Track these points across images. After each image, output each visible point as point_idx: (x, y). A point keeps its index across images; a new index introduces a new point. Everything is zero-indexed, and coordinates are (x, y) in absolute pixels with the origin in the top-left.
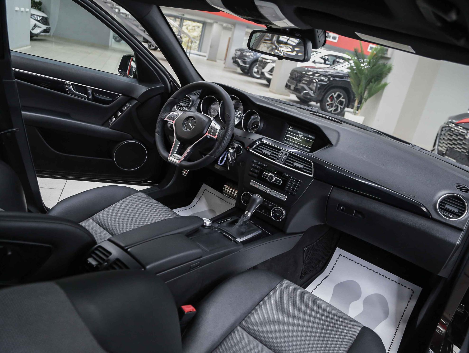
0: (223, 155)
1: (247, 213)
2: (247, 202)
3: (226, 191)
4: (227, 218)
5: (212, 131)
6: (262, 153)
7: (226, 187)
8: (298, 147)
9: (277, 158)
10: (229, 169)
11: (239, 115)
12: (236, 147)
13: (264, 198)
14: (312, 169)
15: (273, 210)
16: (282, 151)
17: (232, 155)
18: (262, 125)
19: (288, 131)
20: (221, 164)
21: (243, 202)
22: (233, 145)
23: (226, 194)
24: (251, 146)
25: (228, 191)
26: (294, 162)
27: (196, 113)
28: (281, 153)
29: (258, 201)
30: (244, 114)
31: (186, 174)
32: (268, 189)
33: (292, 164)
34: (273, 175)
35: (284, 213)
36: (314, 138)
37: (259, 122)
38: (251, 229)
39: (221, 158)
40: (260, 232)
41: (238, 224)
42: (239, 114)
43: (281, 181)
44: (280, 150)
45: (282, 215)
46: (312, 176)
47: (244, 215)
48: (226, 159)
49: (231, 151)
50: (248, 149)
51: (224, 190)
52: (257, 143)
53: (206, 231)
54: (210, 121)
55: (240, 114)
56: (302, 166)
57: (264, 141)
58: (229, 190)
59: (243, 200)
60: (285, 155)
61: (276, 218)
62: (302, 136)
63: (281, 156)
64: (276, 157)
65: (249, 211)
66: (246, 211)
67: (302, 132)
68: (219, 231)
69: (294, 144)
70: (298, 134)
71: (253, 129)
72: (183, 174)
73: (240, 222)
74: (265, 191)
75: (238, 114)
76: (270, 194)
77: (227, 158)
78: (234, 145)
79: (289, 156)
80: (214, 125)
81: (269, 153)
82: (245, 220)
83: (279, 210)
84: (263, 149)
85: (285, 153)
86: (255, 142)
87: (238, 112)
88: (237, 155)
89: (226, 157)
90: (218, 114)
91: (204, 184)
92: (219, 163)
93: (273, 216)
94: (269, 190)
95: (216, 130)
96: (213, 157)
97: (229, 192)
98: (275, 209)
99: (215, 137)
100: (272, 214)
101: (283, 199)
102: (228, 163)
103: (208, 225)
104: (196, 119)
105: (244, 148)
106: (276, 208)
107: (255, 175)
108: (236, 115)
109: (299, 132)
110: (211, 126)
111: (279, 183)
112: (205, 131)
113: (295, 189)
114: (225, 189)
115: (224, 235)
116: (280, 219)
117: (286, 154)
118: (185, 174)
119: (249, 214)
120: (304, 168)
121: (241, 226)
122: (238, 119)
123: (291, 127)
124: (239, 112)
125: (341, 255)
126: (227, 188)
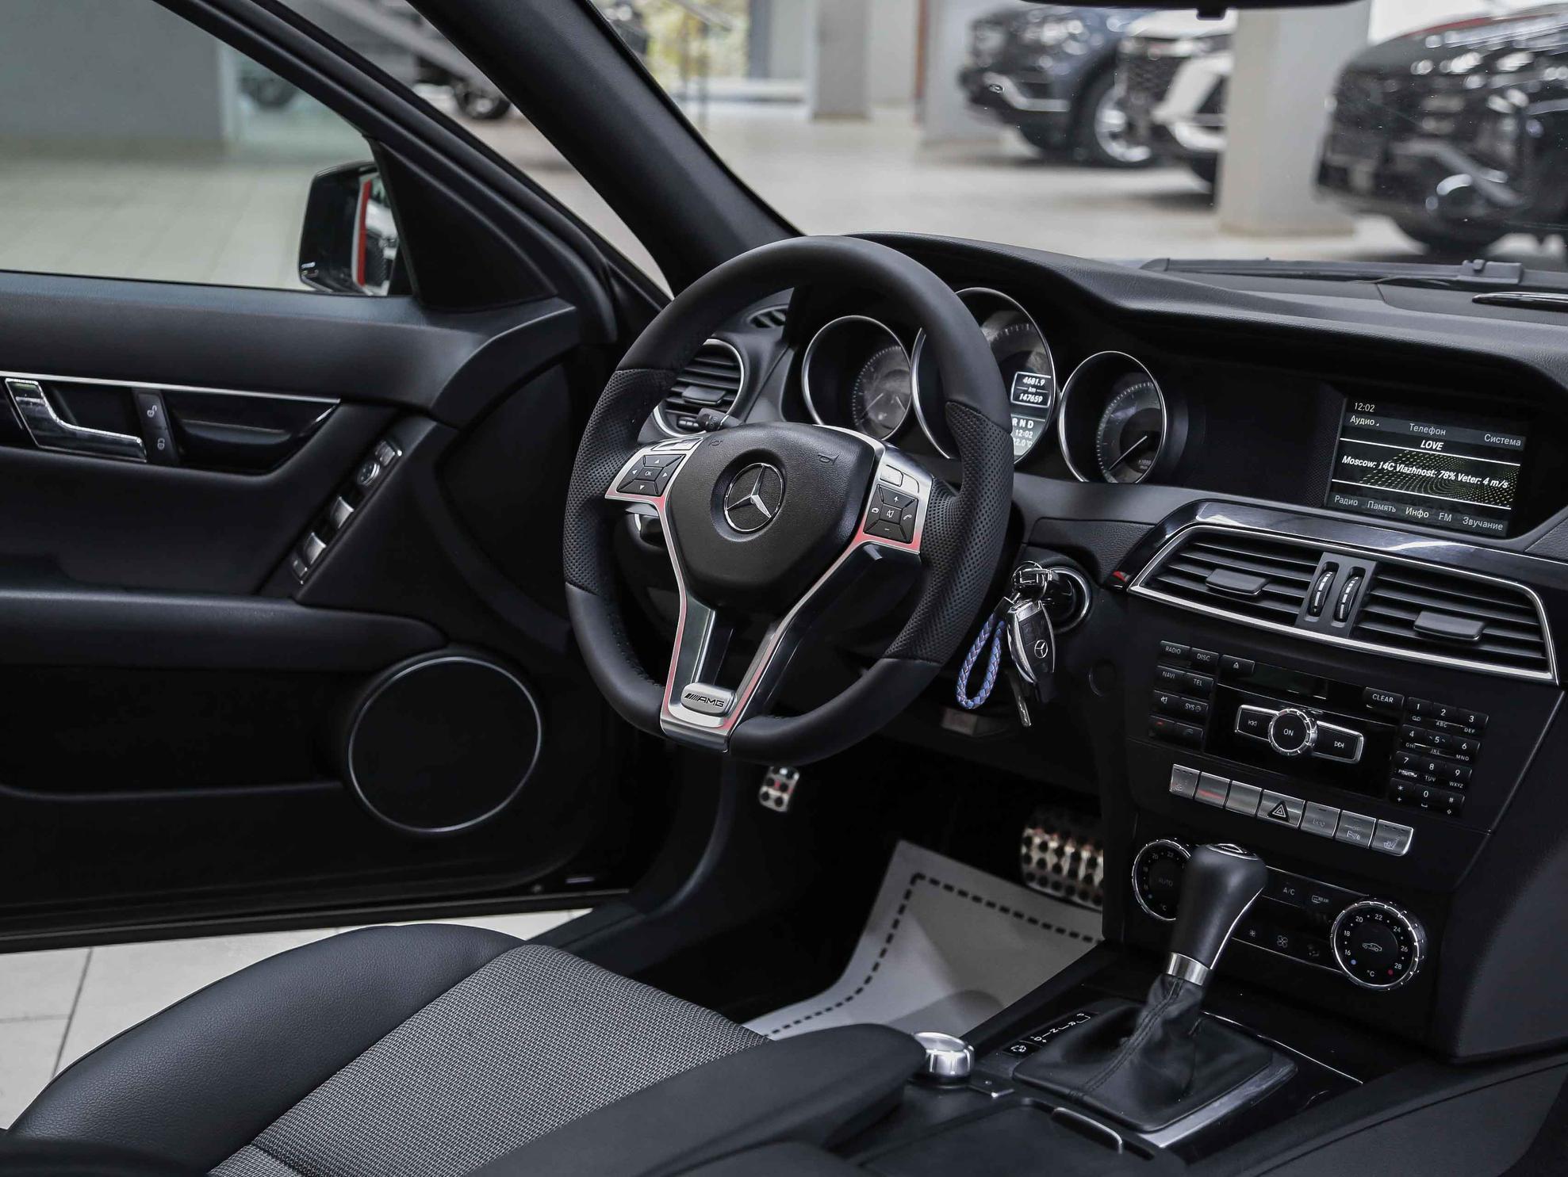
0: (980, 643)
1: (1183, 967)
2: (1167, 900)
3: (1042, 863)
4: (1065, 1016)
5: (890, 514)
6: (1211, 589)
7: (1037, 841)
8: (1426, 515)
9: (1305, 604)
10: (1027, 720)
11: (1036, 394)
12: (1050, 583)
13: (1267, 856)
14: (1538, 630)
15: (1343, 926)
16: (1326, 558)
17: (1029, 636)
18: (1183, 429)
19: (1349, 431)
20: (978, 701)
21: (1145, 907)
22: (1026, 576)
23: (1043, 882)
24: (1133, 563)
25: (1051, 860)
26: (1417, 609)
27: (783, 428)
28: (1324, 572)
29: (1235, 880)
30: (1061, 384)
31: (786, 797)
32: (1283, 803)
33: (1408, 625)
34: (1299, 713)
35: (1417, 935)
36: (1517, 443)
37: (1161, 411)
38: (1228, 1058)
39: (968, 667)
40: (1283, 1071)
41: (1138, 1039)
42: (1034, 390)
43: (1357, 737)
44: (1315, 554)
45: (1404, 949)
46: (1547, 676)
47: (1163, 983)
48: (1001, 665)
49: (1022, 612)
50: (1120, 581)
51: (1028, 858)
52: (1167, 537)
53: (946, 1107)
54: (869, 460)
55: (1041, 390)
56: (1470, 629)
57: (1210, 519)
58: (1059, 852)
59: (1144, 894)
60: (1350, 578)
61: (1372, 974)
62: (1440, 444)
63: (1329, 588)
64: (1297, 602)
65: (1190, 950)
66: (1175, 956)
67: (1439, 424)
68: (1027, 1101)
69: (1402, 506)
70: (1415, 440)
71: (1131, 461)
72: (770, 804)
73: (1149, 1023)
74: (1270, 815)
75: (1026, 392)
76: (1305, 826)
77: (1008, 661)
78: (1032, 576)
79: (1375, 583)
80: (895, 477)
81: (1251, 585)
82: (1174, 1010)
83: (1379, 917)
84: (1212, 567)
85: (1346, 564)
86: (1155, 534)
87: (1025, 380)
88: (1065, 629)
89: (996, 651)
90: (912, 409)
91: (903, 847)
92: (962, 698)
93: (1346, 960)
94: (1295, 805)
95: (911, 503)
96: (918, 662)
97: (1057, 868)
98: (1350, 917)
99: (914, 548)
100: (1341, 949)
101: (1388, 846)
102: (1015, 688)
103: (953, 1073)
104: (784, 459)
105: (1092, 582)
106: (1361, 911)
107: (1190, 729)
108: (1017, 398)
109: (1415, 428)
110: (879, 488)
111: (1349, 751)
112: (848, 523)
113: (1458, 772)
114: (1036, 855)
115: (1061, 1117)
116: (1399, 974)
117: (1358, 572)
118: (779, 801)
119: (1197, 973)
120: (1486, 638)
121: (1154, 1050)
122: (1031, 424)
123: (1359, 406)
124: (1032, 381)
126: (1044, 847)
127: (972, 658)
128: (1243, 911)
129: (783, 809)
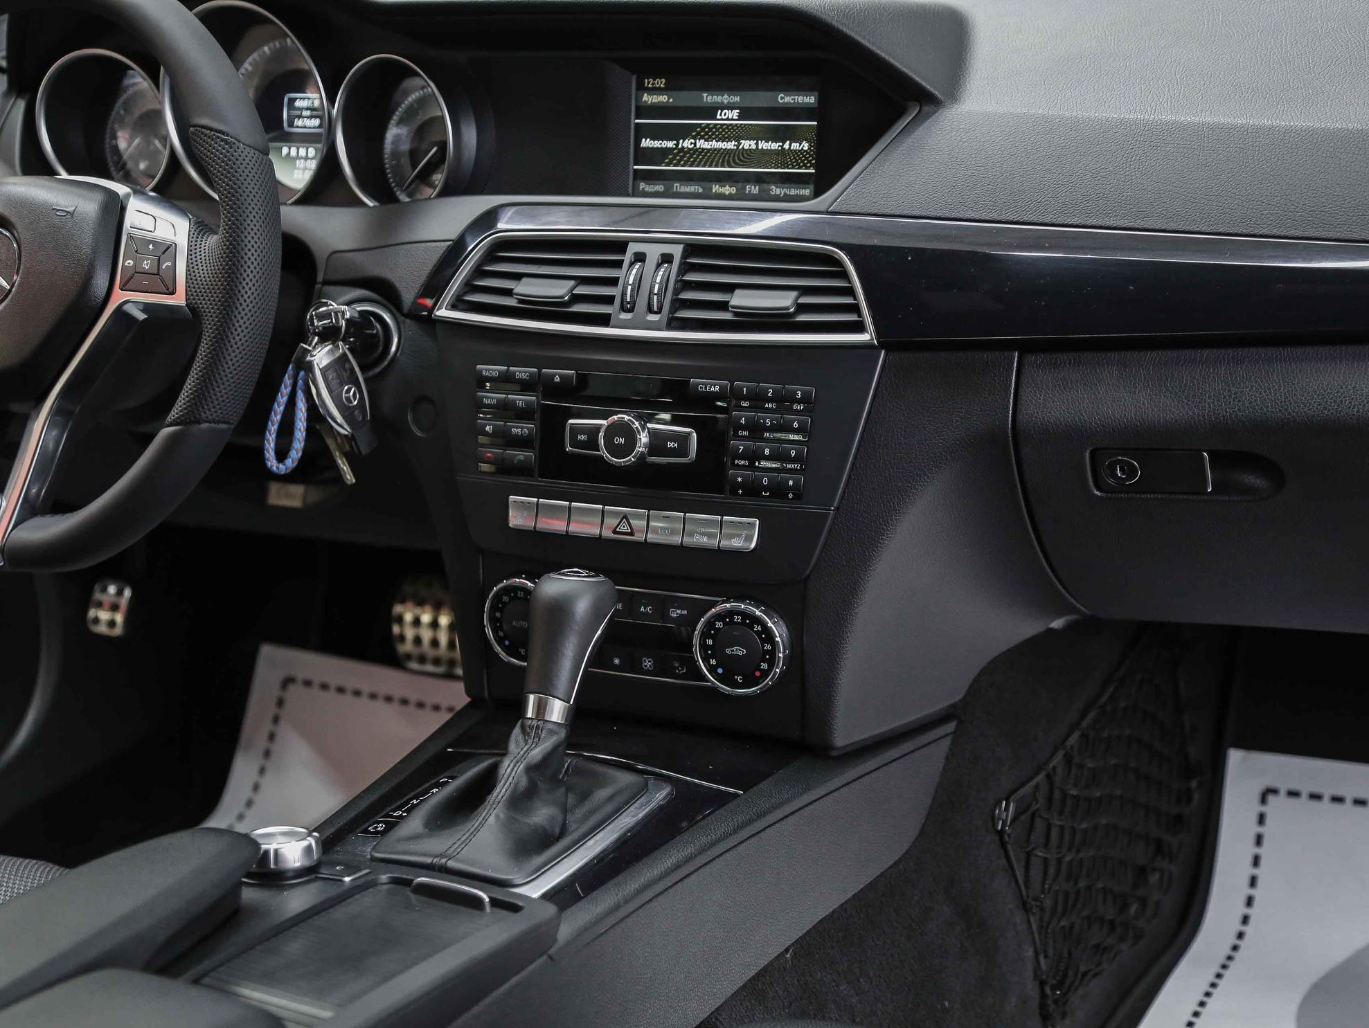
0: (282, 399)
1: (541, 708)
2: (518, 643)
3: (418, 641)
4: (427, 785)
5: (146, 265)
6: (521, 301)
7: (408, 617)
8: (733, 190)
9: (617, 301)
10: (350, 477)
11: (311, 117)
12: (347, 321)
13: (615, 575)
14: (850, 292)
15: (704, 635)
16: (633, 248)
17: (334, 383)
18: (470, 136)
19: (643, 111)
20: (291, 462)
21: (503, 655)
22: (321, 317)
23: (422, 659)
24: (434, 286)
25: (426, 635)
26: (730, 288)
27: (15, 184)
28: (632, 264)
29: (582, 607)
30: (332, 100)
31: (119, 618)
32: (625, 517)
33: (723, 306)
34: (627, 418)
35: (779, 631)
36: (810, 100)
37: (443, 117)
38: (601, 794)
39: (273, 428)
40: (660, 795)
41: (502, 791)
42: (308, 113)
43: (689, 434)
44: (621, 246)
45: (768, 647)
46: (864, 337)
47: (523, 728)
48: (309, 420)
49: (321, 357)
50: (424, 307)
51: (402, 638)
52: (469, 249)
54: (114, 210)
55: (315, 112)
56: (784, 301)
57: (508, 225)
58: (434, 625)
59: (500, 641)
60: (659, 266)
61: (739, 679)
62: (736, 113)
63: (639, 280)
64: (609, 300)
65: (546, 689)
66: (532, 698)
67: (731, 89)
68: (384, 878)
69: (707, 184)
70: (710, 112)
71: (424, 177)
72: (102, 629)
73: (512, 772)
74: (615, 532)
75: (300, 117)
76: (652, 538)
77: (316, 416)
78: (327, 315)
79: (686, 268)
80: (147, 223)
81: (559, 290)
82: (537, 753)
83: (738, 619)
84: (518, 277)
85: (654, 252)
86: (456, 250)
87: (298, 104)
88: (371, 373)
89: (301, 406)
90: (173, 153)
91: (267, 652)
92: (272, 462)
93: (712, 670)
94: (638, 516)
95: (168, 249)
96: (205, 426)
97: (435, 643)
98: (710, 624)
99: (179, 299)
100: (706, 660)
101: (737, 543)
102: (330, 443)
104: (13, 219)
105: (398, 315)
106: (719, 617)
107: (521, 455)
108: (291, 124)
109: (708, 98)
110: (130, 237)
111: (682, 451)
112: (100, 282)
113: (793, 453)
114: (410, 633)
115: (424, 890)
116: (765, 674)
117: (667, 259)
118: (112, 624)
119: (557, 710)
120: (802, 308)
121: (521, 801)
122: (312, 152)
123: (649, 83)
124: (305, 104)
125: (1274, 791)
126: (417, 622)
127: (276, 418)
128: (596, 637)
129: (118, 631)
